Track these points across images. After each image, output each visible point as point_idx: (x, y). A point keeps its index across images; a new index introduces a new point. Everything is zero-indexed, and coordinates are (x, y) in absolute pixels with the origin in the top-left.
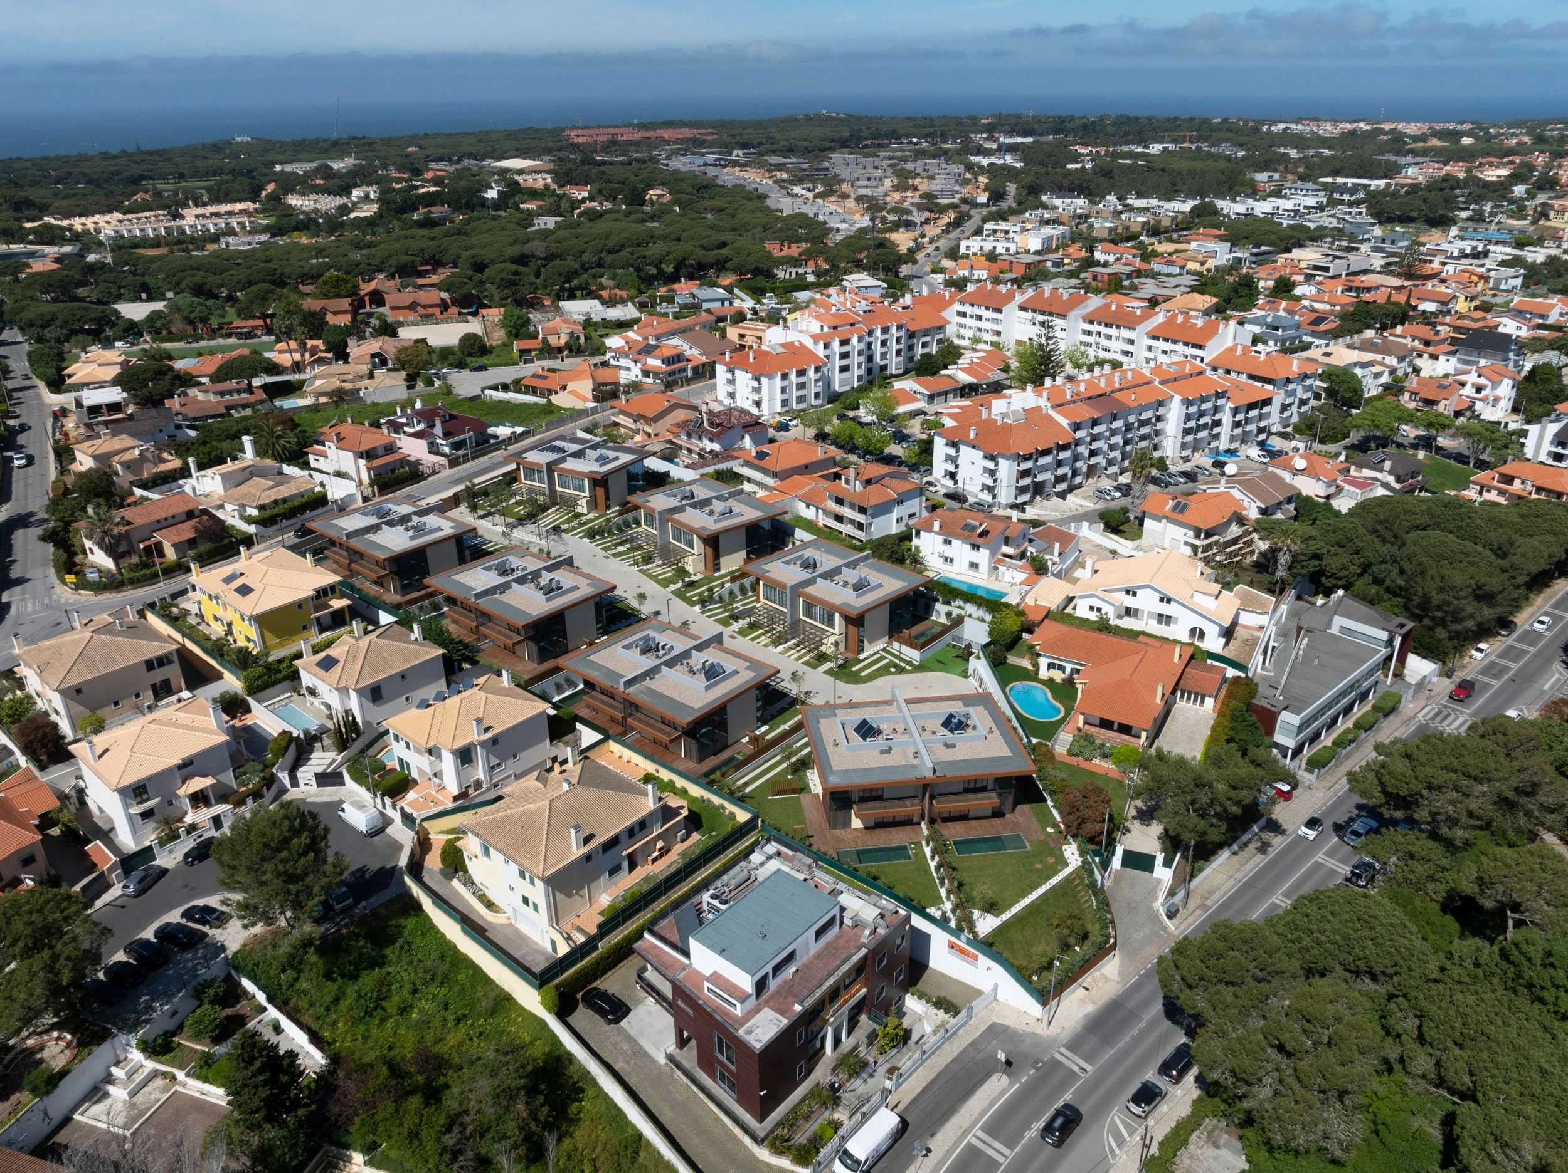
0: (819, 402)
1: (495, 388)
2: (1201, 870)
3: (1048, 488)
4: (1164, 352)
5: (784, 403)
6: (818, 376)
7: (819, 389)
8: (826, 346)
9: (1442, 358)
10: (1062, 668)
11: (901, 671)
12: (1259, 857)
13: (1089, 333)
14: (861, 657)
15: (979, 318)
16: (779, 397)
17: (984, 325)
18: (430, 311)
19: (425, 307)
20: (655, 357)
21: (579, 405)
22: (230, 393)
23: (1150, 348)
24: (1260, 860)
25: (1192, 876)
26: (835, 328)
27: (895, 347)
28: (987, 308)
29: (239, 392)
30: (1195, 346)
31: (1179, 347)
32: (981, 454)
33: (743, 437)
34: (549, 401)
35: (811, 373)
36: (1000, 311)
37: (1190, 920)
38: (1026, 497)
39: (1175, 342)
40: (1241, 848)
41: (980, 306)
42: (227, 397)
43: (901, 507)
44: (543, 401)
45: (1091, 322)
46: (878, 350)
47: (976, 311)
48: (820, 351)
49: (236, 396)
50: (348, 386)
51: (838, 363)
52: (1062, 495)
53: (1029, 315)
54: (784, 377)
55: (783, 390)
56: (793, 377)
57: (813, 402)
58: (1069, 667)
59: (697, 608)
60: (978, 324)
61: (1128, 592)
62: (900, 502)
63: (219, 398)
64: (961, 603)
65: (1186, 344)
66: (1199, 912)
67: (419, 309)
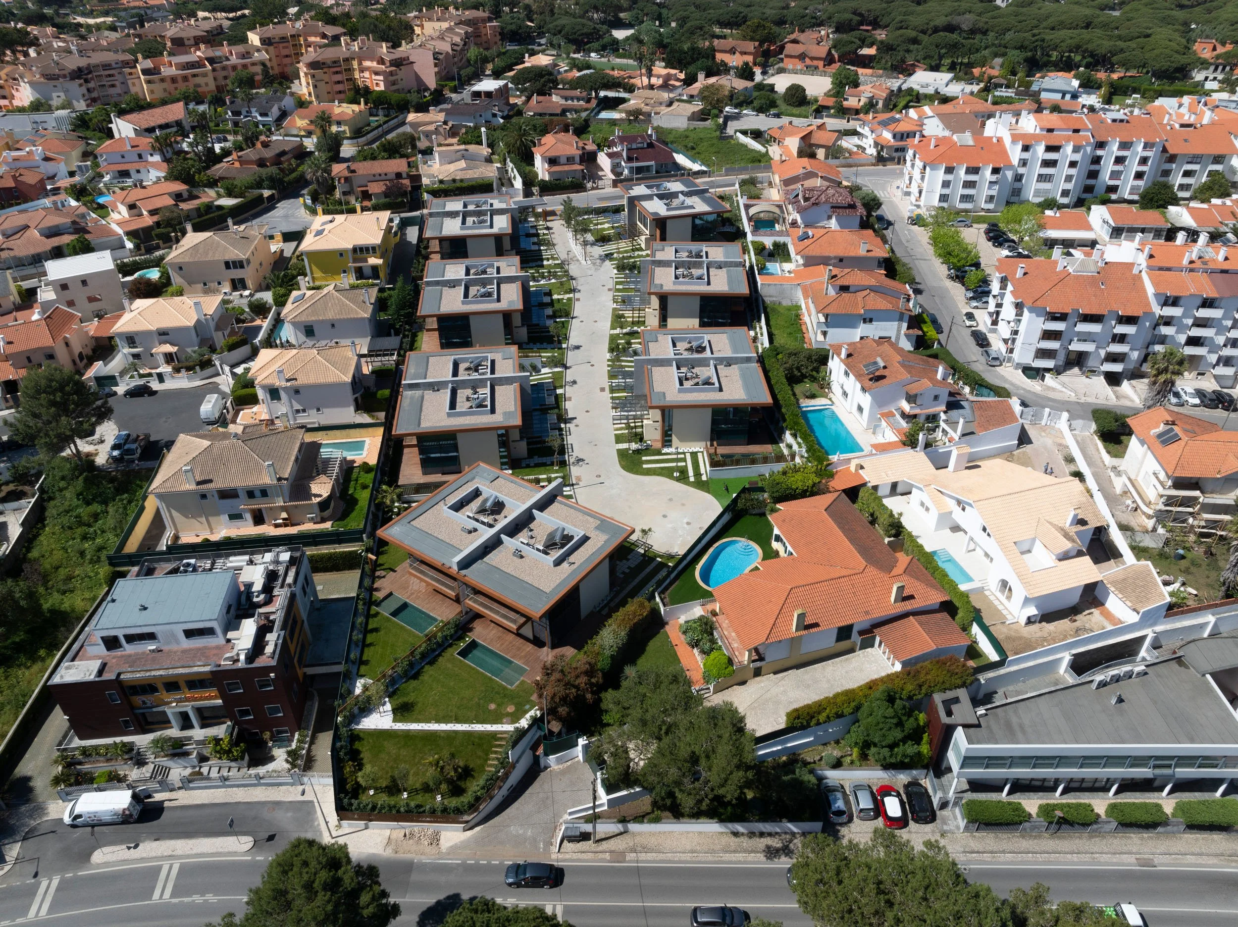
0: (991, 206)
1: (744, 133)
2: (657, 820)
3: (1091, 363)
5: (943, 198)
6: (994, 178)
7: (994, 192)
8: (1026, 148)
10: (784, 546)
11: (683, 477)
12: (761, 857)
14: (665, 450)
16: (938, 190)
18: (815, 63)
19: (812, 59)
20: (888, 130)
22: (572, 99)
24: (758, 861)
25: (640, 818)
26: (1050, 130)
27: (1135, 168)
29: (579, 99)
33: (830, 217)
34: (767, 151)
35: (987, 174)
37: (590, 856)
38: (1049, 364)
40: (751, 835)
42: (570, 102)
43: (868, 326)
44: (764, 150)
46: (1108, 167)
48: (1015, 154)
49: (576, 102)
50: (646, 109)
51: (1038, 170)
52: (1113, 379)
54: (949, 170)
55: (946, 184)
56: (962, 174)
57: (983, 205)
58: (789, 548)
59: (611, 355)
61: (959, 502)
62: (868, 320)
63: (563, 102)
66: (607, 856)
67: (807, 60)
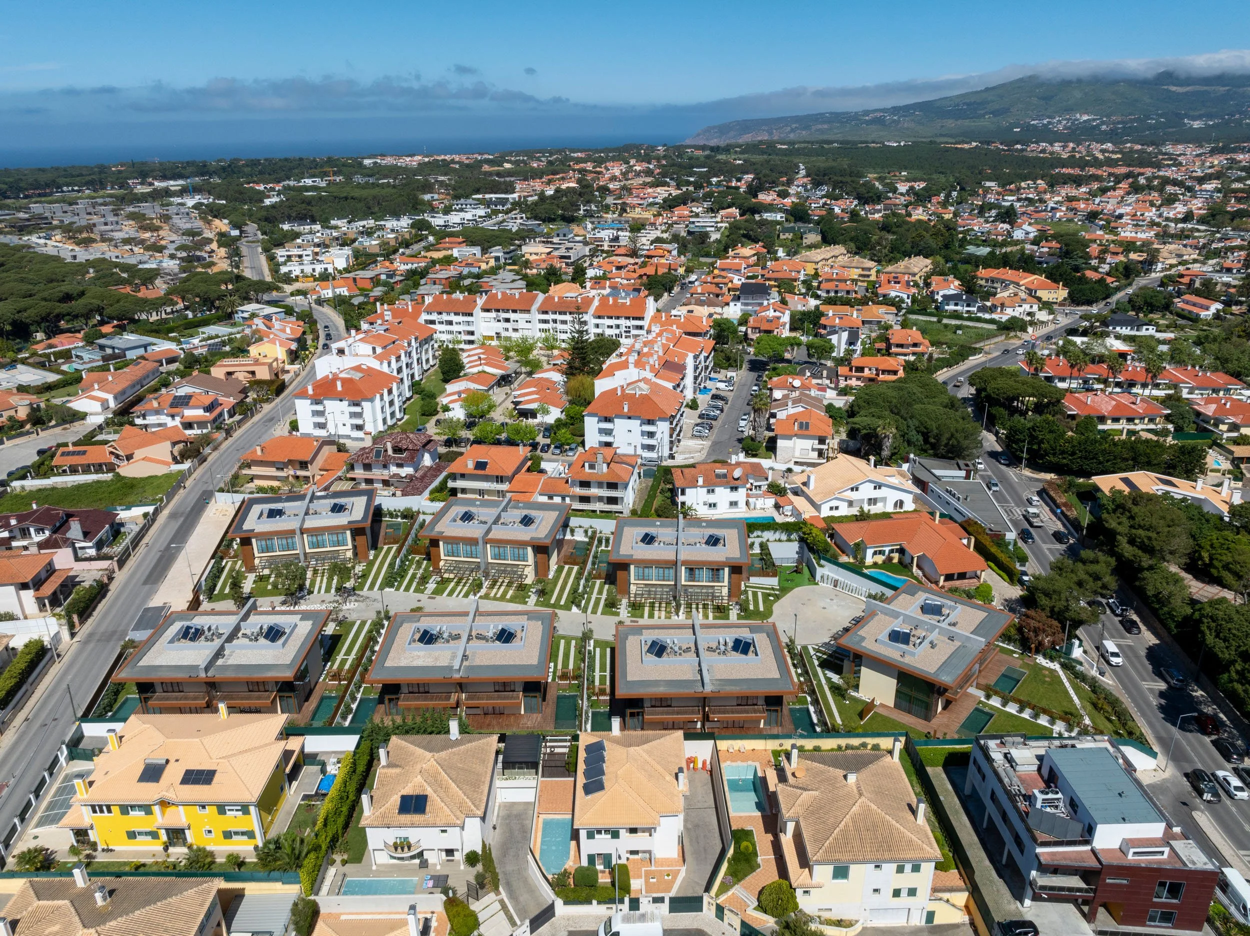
0: (401, 415)
4: (610, 327)
7: (401, 404)
8: (389, 365)
9: (732, 304)
10: (881, 553)
13: (545, 322)
14: (743, 598)
15: (450, 323)
17: (455, 328)
20: (195, 407)
21: (160, 470)
23: (597, 326)
28: (456, 314)
30: (634, 318)
31: (623, 322)
32: (639, 422)
33: (423, 456)
34: (118, 475)
35: (394, 390)
36: (471, 315)
39: (618, 318)
41: (448, 313)
44: (109, 476)
45: (546, 313)
46: (409, 362)
47: (445, 317)
48: (386, 370)
53: (493, 314)
56: (386, 396)
57: (398, 416)
58: (887, 549)
59: (574, 609)
60: (449, 328)
61: (852, 489)
64: (759, 533)
65: (628, 318)
